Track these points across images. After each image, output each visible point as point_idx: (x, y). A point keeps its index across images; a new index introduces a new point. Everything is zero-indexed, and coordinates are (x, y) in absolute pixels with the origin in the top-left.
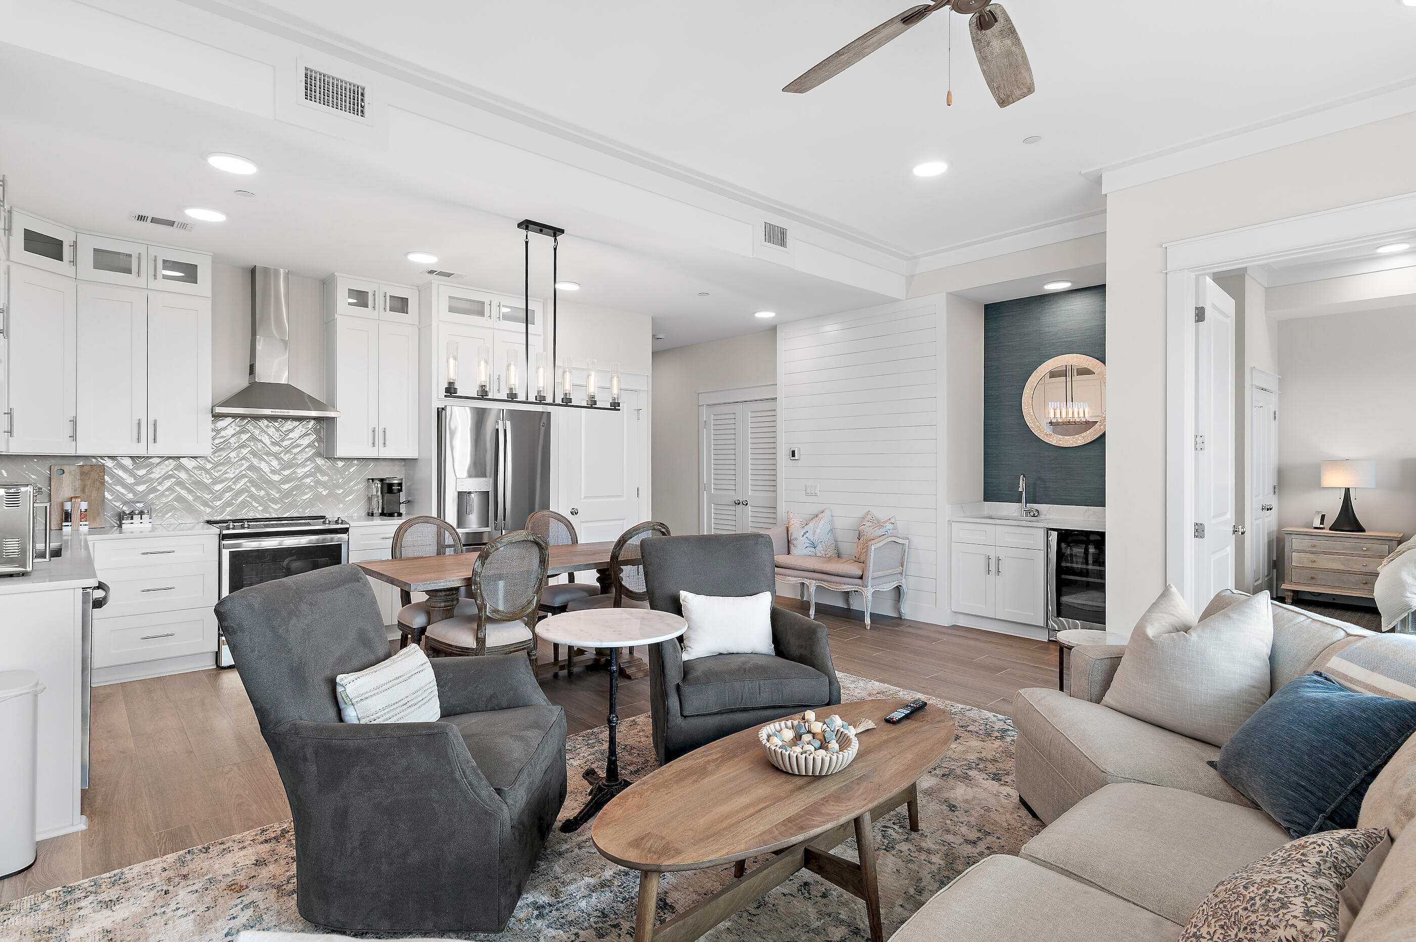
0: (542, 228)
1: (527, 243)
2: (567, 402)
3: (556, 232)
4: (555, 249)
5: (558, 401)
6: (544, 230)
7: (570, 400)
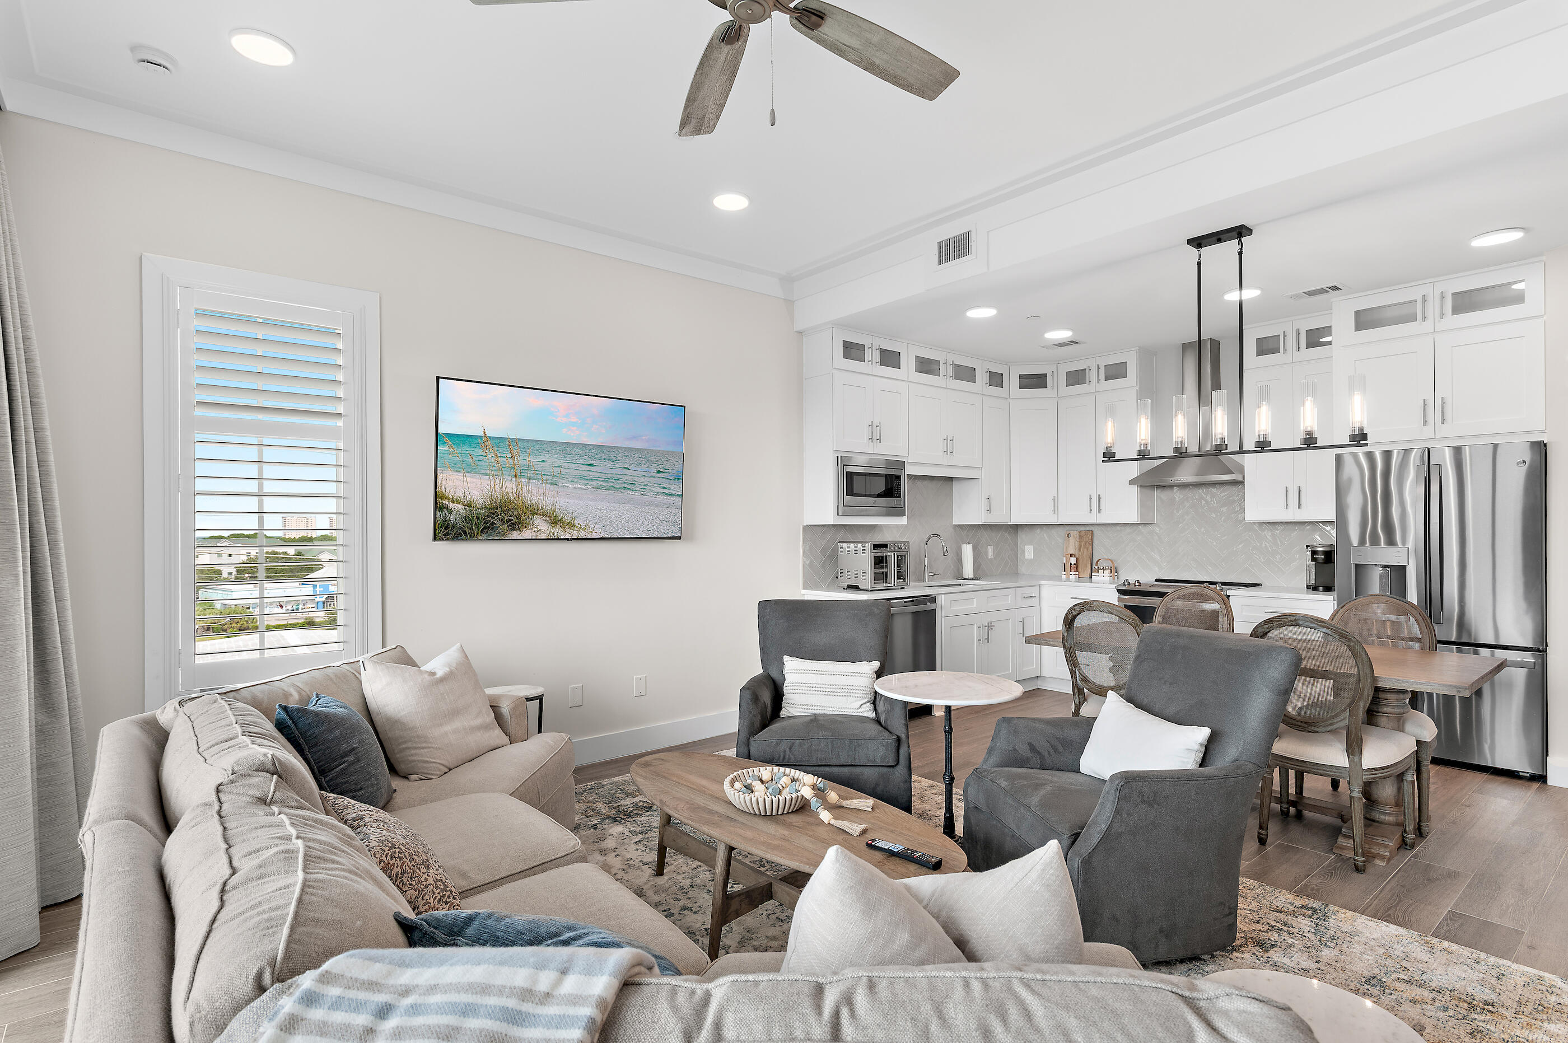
0: (1218, 237)
1: (1199, 264)
2: (1263, 446)
3: (1240, 232)
4: (1240, 253)
5: (1249, 445)
6: (1221, 236)
7: (1269, 444)
